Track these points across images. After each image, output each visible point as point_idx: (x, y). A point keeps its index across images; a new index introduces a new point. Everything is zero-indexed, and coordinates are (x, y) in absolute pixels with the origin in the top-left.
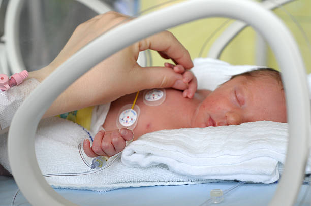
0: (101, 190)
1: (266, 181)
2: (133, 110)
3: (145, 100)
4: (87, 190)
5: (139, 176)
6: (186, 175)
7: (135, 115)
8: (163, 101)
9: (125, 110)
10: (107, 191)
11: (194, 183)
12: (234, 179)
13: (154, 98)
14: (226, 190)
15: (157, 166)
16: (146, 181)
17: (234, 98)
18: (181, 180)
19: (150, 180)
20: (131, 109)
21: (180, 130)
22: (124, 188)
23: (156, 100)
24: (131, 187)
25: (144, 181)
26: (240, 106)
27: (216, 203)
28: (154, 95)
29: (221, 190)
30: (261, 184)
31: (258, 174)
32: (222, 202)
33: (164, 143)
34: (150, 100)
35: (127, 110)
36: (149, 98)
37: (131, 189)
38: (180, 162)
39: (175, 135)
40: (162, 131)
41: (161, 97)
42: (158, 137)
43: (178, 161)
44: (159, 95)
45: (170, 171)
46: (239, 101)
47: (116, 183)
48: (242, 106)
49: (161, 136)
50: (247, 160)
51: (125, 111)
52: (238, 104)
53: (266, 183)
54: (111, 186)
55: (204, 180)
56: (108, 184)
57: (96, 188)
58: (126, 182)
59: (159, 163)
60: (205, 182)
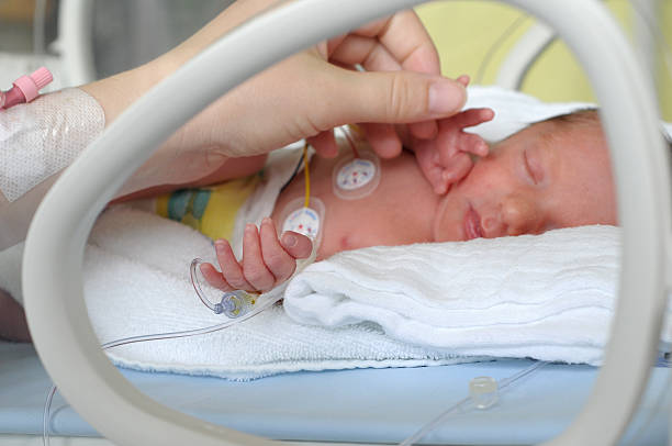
0: (240, 378)
1: (595, 359)
2: (310, 211)
3: (337, 187)
4: (210, 376)
5: (321, 347)
6: (419, 347)
7: (314, 218)
8: (375, 187)
9: (291, 212)
10: (252, 380)
11: (439, 363)
12: (524, 356)
13: (355, 181)
14: (506, 379)
15: (359, 325)
16: (337, 359)
17: (523, 168)
18: (411, 356)
19: (343, 356)
20: (305, 209)
21: (412, 246)
22: (288, 373)
23: (359, 185)
24: (303, 371)
25: (331, 358)
26: (533, 184)
27: (481, 407)
28: (355, 174)
29: (493, 380)
30: (583, 366)
31: (577, 345)
32: (494, 406)
33: (375, 275)
34: (346, 187)
35: (297, 212)
36: (345, 182)
37: (304, 376)
38: (408, 318)
39: (399, 258)
40: (374, 248)
41: (371, 176)
42: (365, 261)
43: (403, 315)
44: (365, 174)
45: (388, 337)
46: (532, 174)
47: (271, 362)
48: (539, 184)
49: (371, 259)
50: (552, 315)
51: (293, 215)
52: (529, 180)
53: (594, 364)
54: (260, 369)
55: (463, 357)
56: (254, 363)
57: (229, 372)
58: (293, 360)
59: (365, 319)
60: (463, 361)
